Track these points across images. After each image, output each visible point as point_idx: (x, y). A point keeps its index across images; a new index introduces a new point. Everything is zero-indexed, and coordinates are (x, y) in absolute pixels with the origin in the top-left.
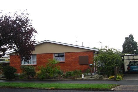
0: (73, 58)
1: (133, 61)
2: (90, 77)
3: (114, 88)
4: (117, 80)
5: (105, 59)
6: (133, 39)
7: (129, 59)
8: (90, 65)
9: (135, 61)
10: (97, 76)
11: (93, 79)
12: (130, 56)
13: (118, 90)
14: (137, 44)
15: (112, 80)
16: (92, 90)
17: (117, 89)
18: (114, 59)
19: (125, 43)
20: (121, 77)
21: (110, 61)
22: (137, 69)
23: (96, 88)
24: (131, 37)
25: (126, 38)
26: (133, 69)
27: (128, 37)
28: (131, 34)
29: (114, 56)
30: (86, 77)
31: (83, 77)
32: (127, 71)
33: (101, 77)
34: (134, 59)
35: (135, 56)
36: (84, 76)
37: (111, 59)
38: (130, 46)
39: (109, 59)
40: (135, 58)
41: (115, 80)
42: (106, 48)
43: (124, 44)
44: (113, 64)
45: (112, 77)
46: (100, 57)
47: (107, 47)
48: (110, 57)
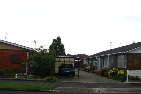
0: (5, 55)
1: (64, 63)
2: (24, 77)
3: (53, 89)
4: (53, 81)
5: (40, 59)
6: (61, 42)
7: (60, 61)
8: (22, 64)
9: (66, 63)
10: (31, 77)
11: (27, 79)
12: (61, 58)
13: (58, 92)
14: (64, 47)
15: (48, 81)
16: (31, 91)
17: (56, 91)
18: (49, 60)
19: (52, 44)
20: (56, 79)
21: (45, 61)
22: (68, 71)
23: (35, 89)
24: (59, 39)
25: (54, 40)
26: (65, 72)
27: (56, 39)
28: (59, 37)
29: (49, 57)
30: (19, 77)
31: (16, 77)
32: (57, 72)
33: (36, 78)
34: (65, 62)
35: (66, 58)
36: (18, 76)
37: (46, 60)
38: (57, 48)
39: (44, 60)
40: (66, 60)
41: (51, 81)
42: (41, 49)
43: (51, 46)
44: (48, 65)
45: (48, 78)
46: (35, 56)
47: (42, 47)
48: (45, 58)
